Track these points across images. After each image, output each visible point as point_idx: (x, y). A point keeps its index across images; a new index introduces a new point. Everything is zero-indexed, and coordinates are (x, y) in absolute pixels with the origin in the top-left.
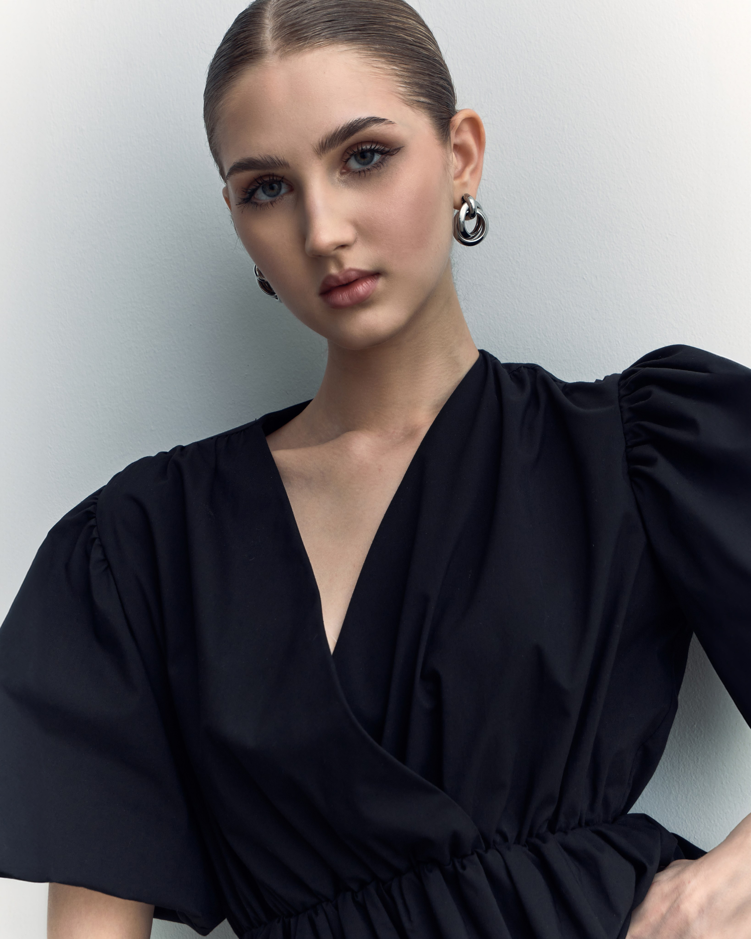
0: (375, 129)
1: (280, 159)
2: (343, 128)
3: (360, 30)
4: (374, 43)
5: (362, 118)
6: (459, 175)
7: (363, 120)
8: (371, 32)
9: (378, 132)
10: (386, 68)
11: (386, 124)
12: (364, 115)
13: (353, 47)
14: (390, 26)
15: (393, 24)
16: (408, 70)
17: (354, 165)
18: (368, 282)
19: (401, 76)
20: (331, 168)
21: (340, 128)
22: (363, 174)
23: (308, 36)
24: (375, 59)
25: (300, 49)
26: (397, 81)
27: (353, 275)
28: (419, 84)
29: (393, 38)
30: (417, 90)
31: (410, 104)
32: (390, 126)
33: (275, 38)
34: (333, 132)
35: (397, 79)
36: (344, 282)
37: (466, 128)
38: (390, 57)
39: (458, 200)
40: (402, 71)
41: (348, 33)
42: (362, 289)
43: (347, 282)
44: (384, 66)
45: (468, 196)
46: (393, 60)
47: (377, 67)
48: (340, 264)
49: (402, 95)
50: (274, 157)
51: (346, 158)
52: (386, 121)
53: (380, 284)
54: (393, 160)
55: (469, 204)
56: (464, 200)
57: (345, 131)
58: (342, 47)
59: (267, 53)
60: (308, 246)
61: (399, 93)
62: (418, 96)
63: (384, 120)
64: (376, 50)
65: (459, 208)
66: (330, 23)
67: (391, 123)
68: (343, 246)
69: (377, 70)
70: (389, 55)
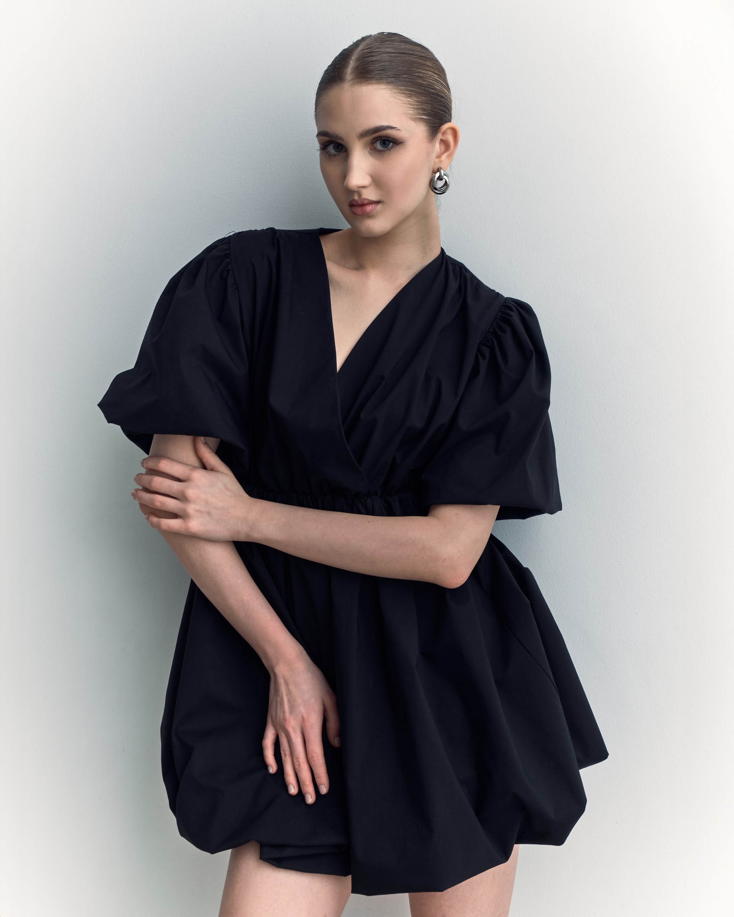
0: (390, 132)
1: (340, 136)
2: (372, 129)
3: (396, 78)
4: (401, 86)
5: (384, 125)
6: (439, 156)
7: (384, 126)
8: (401, 79)
9: (391, 133)
10: (404, 100)
11: (396, 130)
12: (385, 123)
13: (389, 87)
14: (414, 76)
15: (417, 74)
16: (418, 102)
17: (378, 146)
18: (373, 206)
19: (413, 105)
20: (365, 146)
21: (371, 128)
22: (380, 152)
23: (367, 76)
24: (399, 95)
25: (361, 83)
26: (410, 108)
27: (366, 202)
28: (424, 109)
29: (414, 83)
30: (421, 112)
31: (415, 120)
32: (398, 131)
33: (352, 73)
34: (367, 130)
35: (409, 106)
36: (360, 204)
37: (450, 132)
38: (409, 94)
39: (436, 168)
40: (414, 102)
41: (389, 78)
42: (369, 208)
43: (362, 204)
44: (403, 99)
45: (441, 168)
46: (410, 96)
47: (399, 99)
48: (360, 195)
49: (410, 115)
50: (337, 134)
51: (374, 142)
52: (396, 129)
53: (379, 207)
54: (397, 148)
55: (440, 173)
56: (438, 170)
57: (373, 130)
58: (383, 86)
59: (345, 80)
60: (345, 184)
61: (409, 114)
62: (421, 115)
63: (395, 128)
64: (401, 90)
65: (436, 173)
66: (381, 71)
67: (399, 130)
68: (364, 187)
69: (399, 101)
70: (408, 93)
